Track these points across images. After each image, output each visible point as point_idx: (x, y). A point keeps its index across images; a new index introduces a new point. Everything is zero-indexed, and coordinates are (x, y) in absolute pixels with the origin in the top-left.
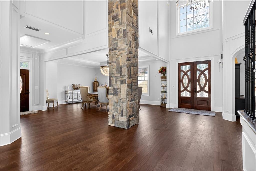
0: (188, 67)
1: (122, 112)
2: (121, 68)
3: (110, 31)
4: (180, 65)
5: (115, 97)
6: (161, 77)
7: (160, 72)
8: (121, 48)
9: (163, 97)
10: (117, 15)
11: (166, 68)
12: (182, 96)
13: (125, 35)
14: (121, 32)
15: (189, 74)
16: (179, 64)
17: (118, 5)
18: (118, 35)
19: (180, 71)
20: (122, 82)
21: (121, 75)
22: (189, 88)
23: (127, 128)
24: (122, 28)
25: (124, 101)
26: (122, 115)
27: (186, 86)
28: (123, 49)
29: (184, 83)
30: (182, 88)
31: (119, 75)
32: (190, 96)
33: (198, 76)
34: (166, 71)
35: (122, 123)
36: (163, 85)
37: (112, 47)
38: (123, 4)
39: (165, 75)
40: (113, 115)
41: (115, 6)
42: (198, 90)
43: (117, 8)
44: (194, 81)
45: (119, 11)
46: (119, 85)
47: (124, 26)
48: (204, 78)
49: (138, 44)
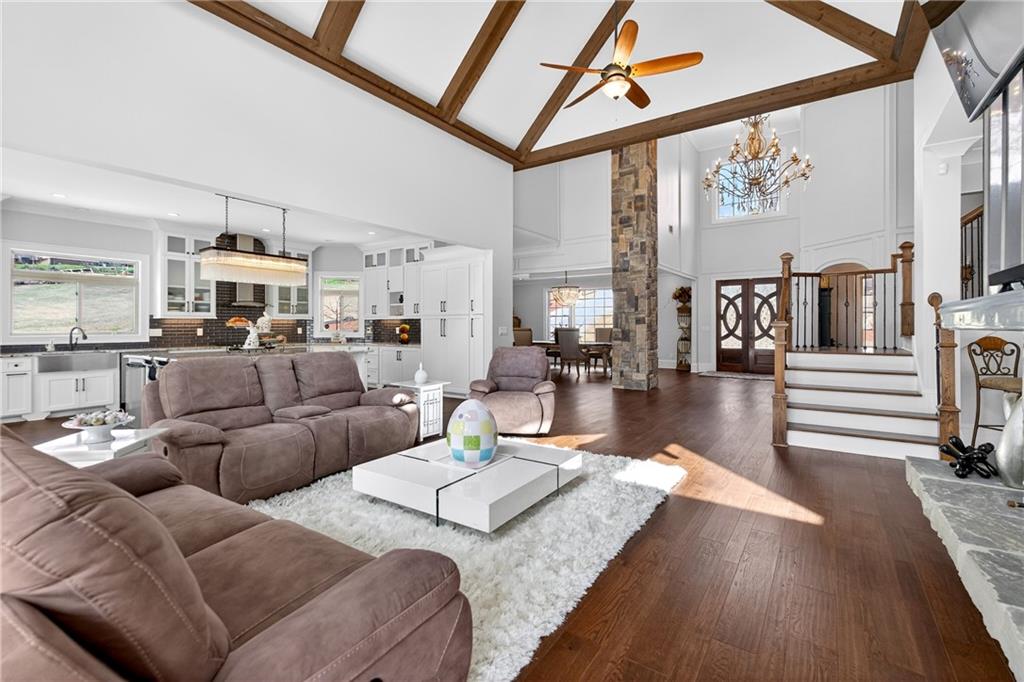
0: (737, 289)
1: (638, 365)
2: (637, 298)
3: (615, 240)
4: (721, 283)
5: (625, 344)
6: (678, 309)
7: (676, 297)
8: (636, 270)
9: (682, 350)
10: (629, 218)
11: (690, 289)
12: (723, 347)
13: (643, 251)
14: (637, 246)
15: (739, 302)
16: (717, 282)
17: (630, 203)
18: (631, 249)
19: (719, 296)
20: (639, 321)
21: (636, 309)
22: (739, 332)
23: (646, 389)
24: (638, 240)
25: (641, 350)
26: (638, 371)
27: (731, 328)
28: (640, 272)
29: (728, 321)
30: (724, 332)
31: (633, 310)
32: (740, 347)
33: (756, 307)
34: (690, 297)
35: (638, 383)
36: (683, 325)
37: (618, 266)
38: (639, 204)
39: (687, 304)
40: (622, 372)
41: (625, 203)
42: (756, 335)
43: (630, 207)
44: (748, 317)
45: (633, 213)
46: (633, 325)
47: (642, 237)
48: (769, 313)
49: (657, 259)
